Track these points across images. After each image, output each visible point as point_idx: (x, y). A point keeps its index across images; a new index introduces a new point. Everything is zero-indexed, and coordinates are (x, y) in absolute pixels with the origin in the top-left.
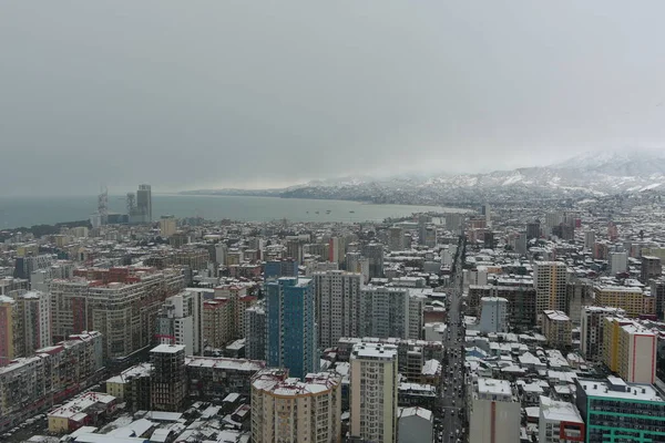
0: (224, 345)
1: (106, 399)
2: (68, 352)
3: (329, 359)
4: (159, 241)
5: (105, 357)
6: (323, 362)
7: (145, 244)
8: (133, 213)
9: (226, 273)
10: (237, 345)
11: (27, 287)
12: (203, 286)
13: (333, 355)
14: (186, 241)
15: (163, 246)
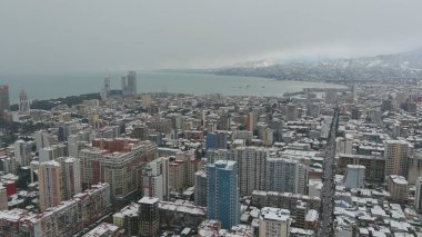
0: (181, 190)
1: (113, 228)
2: (91, 197)
3: (246, 204)
4: (141, 110)
5: (111, 197)
6: (242, 207)
7: (132, 112)
8: (125, 89)
9: (182, 136)
10: (189, 192)
11: (66, 154)
12: (168, 146)
13: (248, 202)
14: (157, 111)
15: (144, 114)
